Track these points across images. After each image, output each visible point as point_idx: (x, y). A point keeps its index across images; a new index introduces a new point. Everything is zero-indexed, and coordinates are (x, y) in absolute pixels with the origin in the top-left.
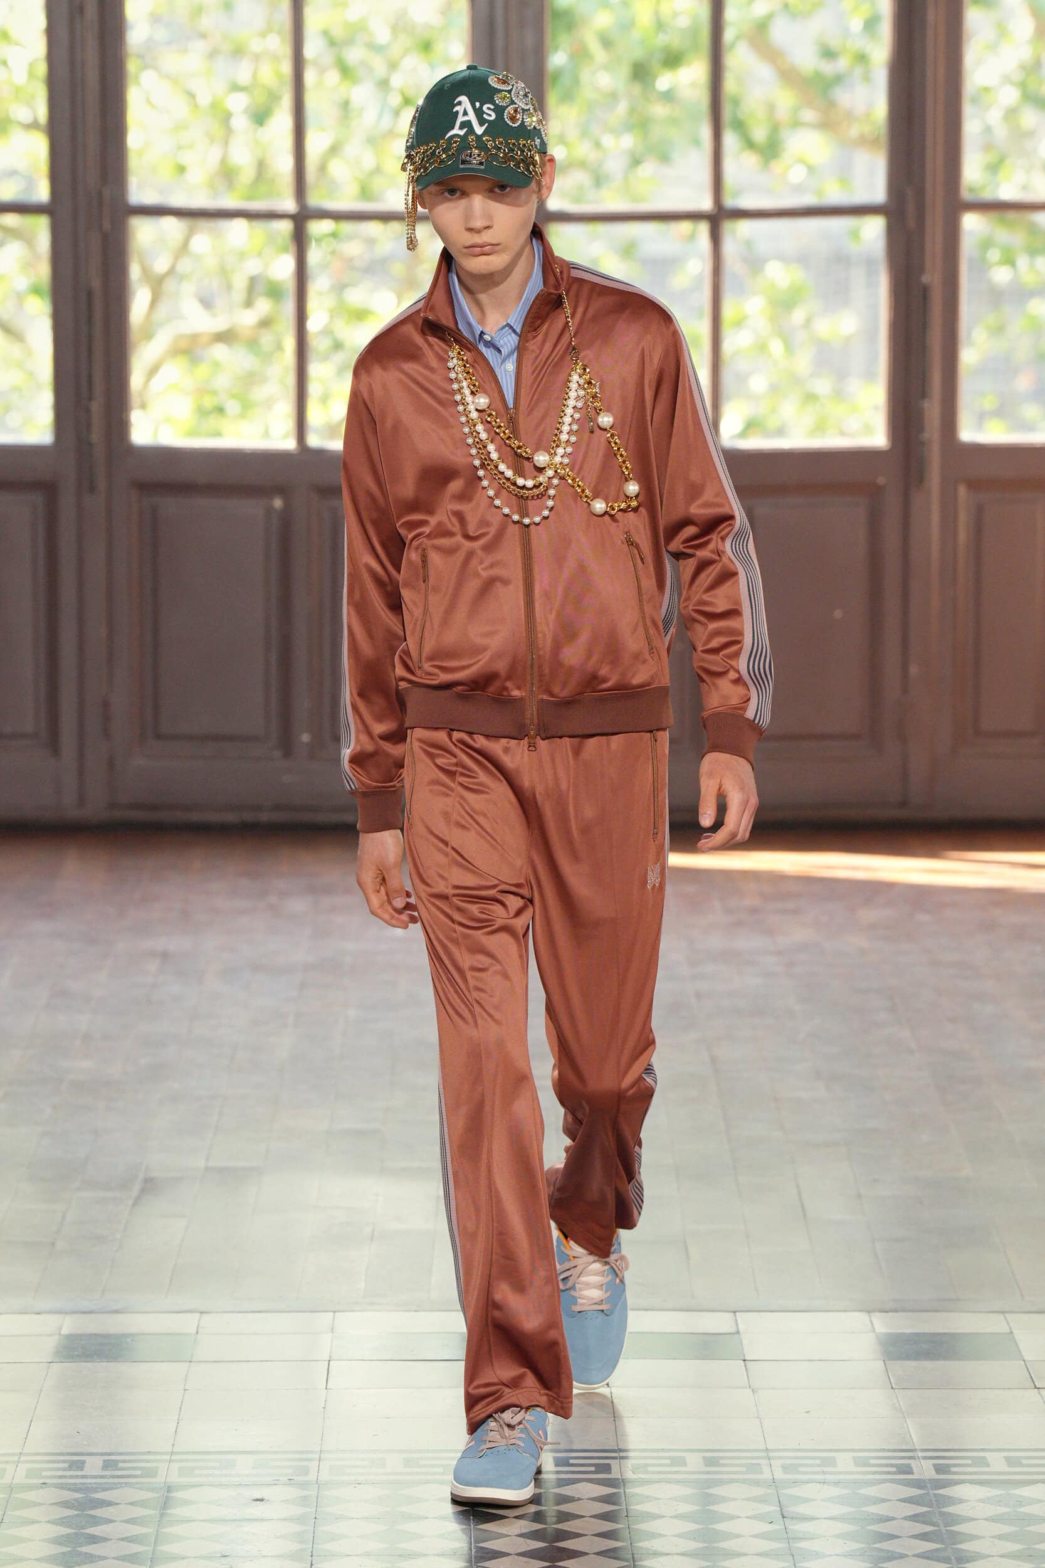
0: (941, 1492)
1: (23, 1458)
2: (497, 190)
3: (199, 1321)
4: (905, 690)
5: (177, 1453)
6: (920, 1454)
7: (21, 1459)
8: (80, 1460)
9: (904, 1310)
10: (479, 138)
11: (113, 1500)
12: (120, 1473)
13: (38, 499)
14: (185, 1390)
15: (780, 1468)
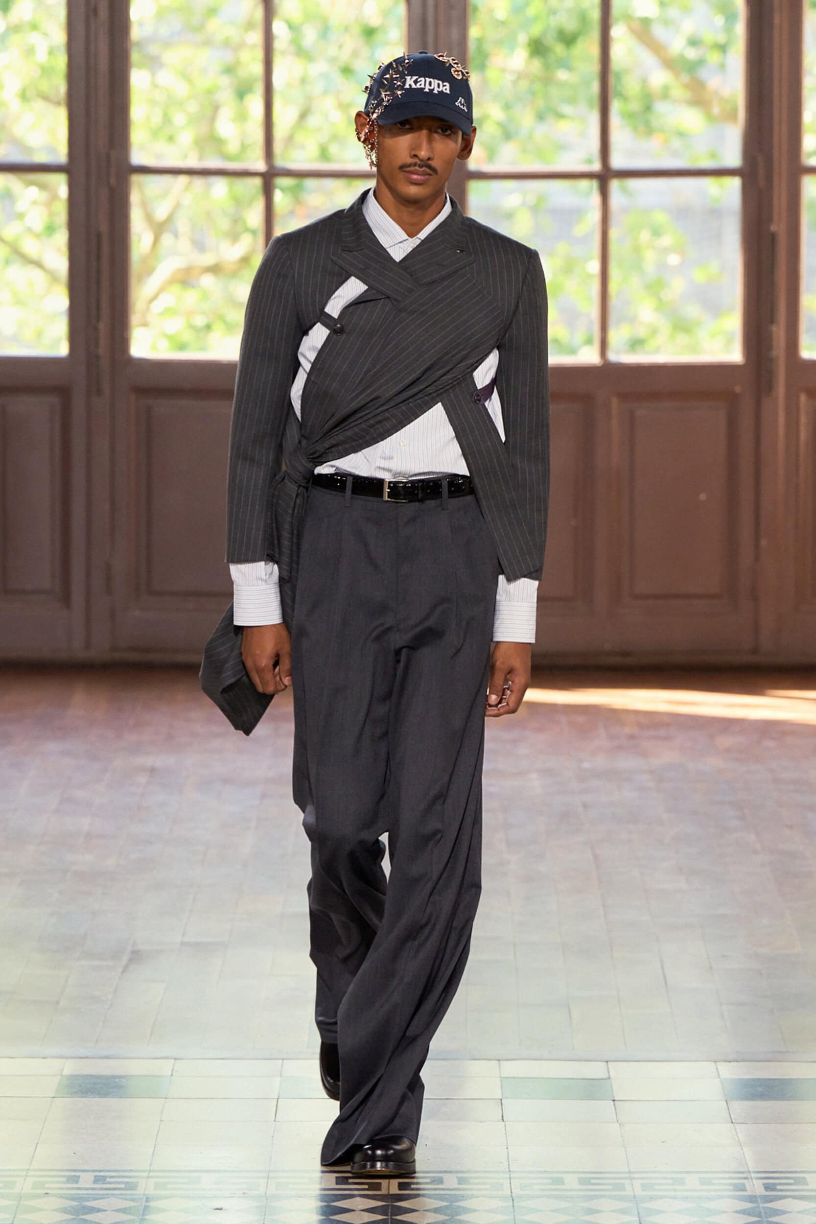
0: (769, 1205)
1: (30, 1173)
3: (174, 1065)
4: (757, 558)
5: (154, 1171)
6: (753, 1175)
7: (28, 1174)
8: (76, 1176)
9: (743, 1061)
11: (100, 1207)
12: (108, 1186)
13: (54, 400)
14: (161, 1121)
15: (640, 1187)
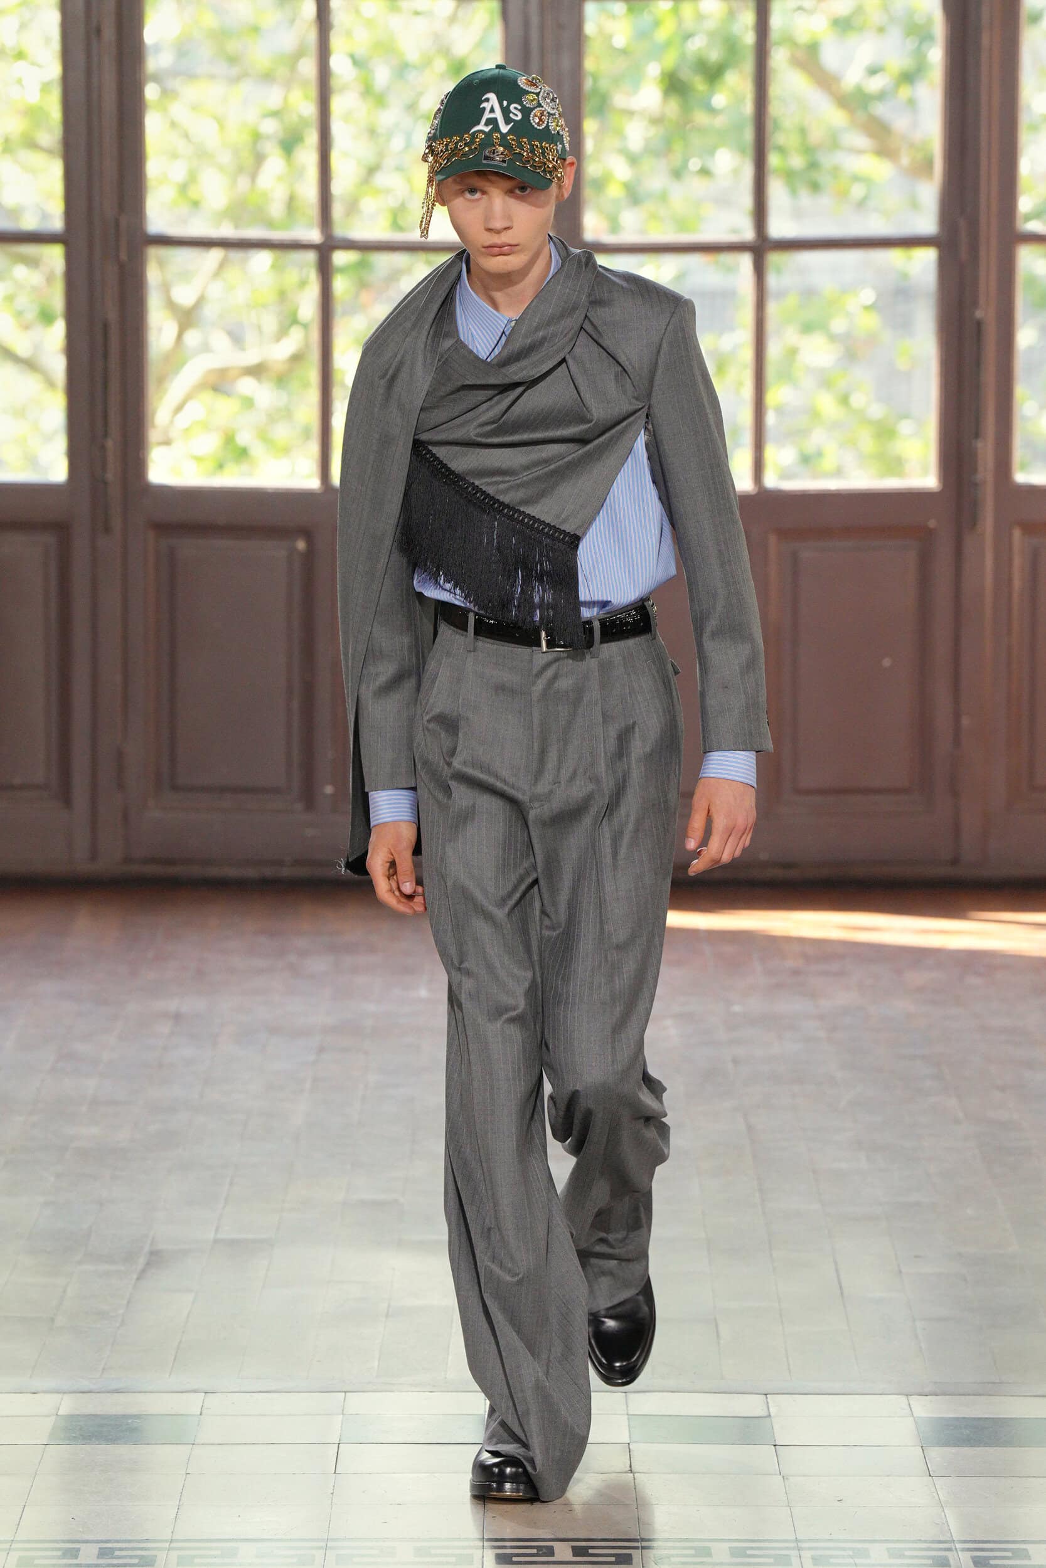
1: (15, 1546)
2: (518, 192)
3: (204, 1400)
4: (957, 741)
5: (177, 1541)
6: (958, 1546)
7: (12, 1547)
8: (75, 1548)
9: (945, 1394)
10: (504, 136)
12: (115, 1561)
13: (50, 539)
14: (187, 1474)
15: (811, 1560)
